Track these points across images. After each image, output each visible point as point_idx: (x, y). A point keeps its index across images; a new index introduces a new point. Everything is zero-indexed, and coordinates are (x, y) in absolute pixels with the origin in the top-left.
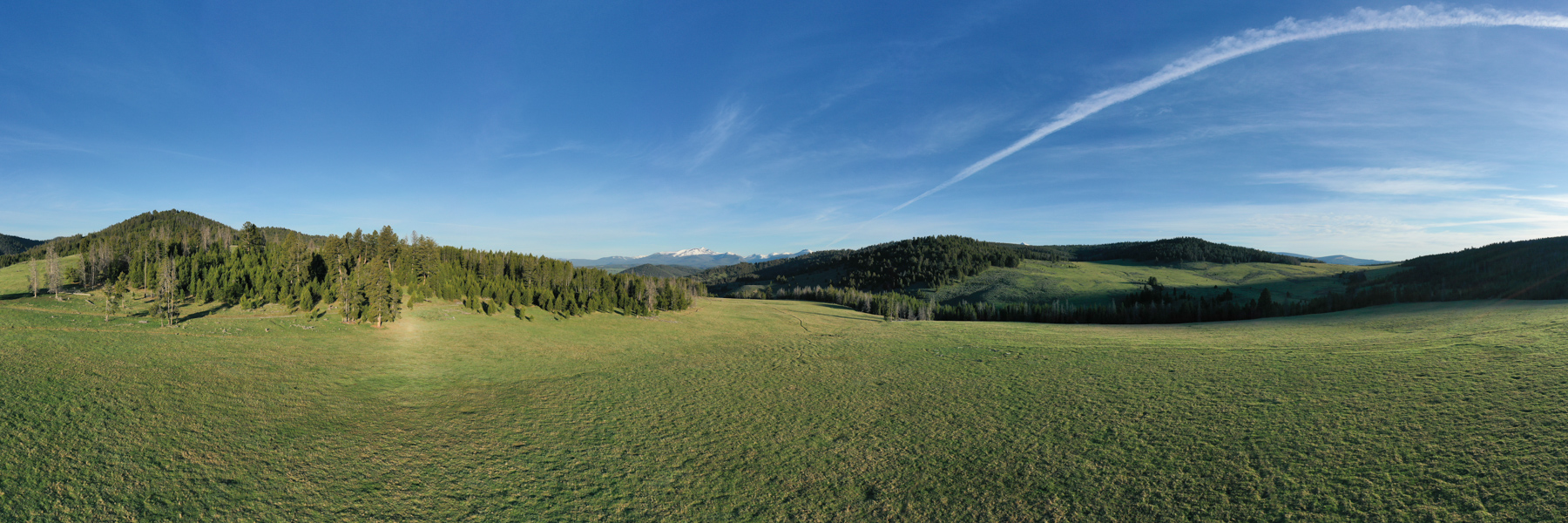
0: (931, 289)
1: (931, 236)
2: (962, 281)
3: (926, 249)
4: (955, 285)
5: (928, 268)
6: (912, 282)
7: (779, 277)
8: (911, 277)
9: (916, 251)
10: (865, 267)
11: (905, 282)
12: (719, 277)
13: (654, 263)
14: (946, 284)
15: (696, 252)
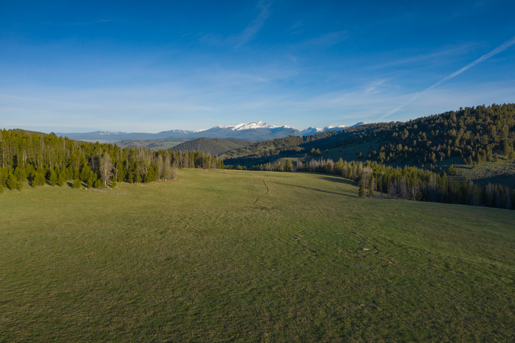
0: (468, 166)
1: (482, 105)
2: (510, 158)
3: (471, 120)
4: (500, 162)
5: (468, 143)
6: (446, 157)
7: (313, 150)
8: (445, 152)
9: (458, 123)
10: (397, 141)
11: (438, 157)
12: (267, 150)
13: (213, 136)
14: (488, 160)
15: (254, 126)
